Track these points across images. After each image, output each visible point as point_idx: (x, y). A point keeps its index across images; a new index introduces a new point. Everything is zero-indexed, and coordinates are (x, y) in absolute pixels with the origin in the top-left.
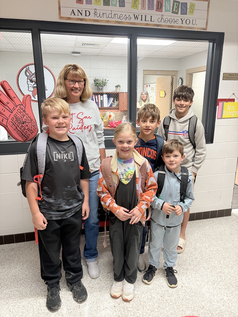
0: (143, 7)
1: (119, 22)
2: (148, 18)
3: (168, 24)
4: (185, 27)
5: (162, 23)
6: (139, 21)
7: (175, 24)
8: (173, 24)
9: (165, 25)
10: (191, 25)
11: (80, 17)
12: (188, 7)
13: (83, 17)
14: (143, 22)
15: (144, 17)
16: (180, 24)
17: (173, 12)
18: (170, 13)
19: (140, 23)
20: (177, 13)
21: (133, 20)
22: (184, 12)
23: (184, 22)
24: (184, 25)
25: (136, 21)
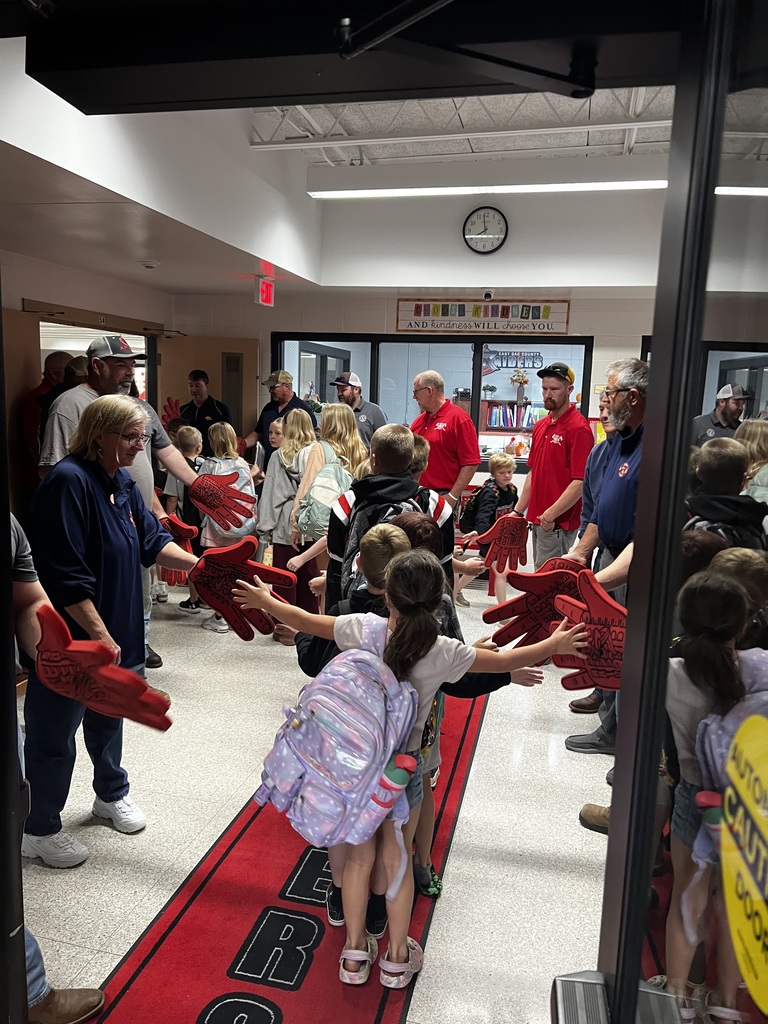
0: (486, 315)
1: (458, 332)
2: (492, 325)
3: (516, 330)
4: (538, 332)
5: (509, 330)
6: (481, 329)
7: (525, 330)
8: (521, 330)
9: (512, 332)
10: (546, 330)
11: (417, 328)
12: (542, 310)
13: (420, 328)
14: (486, 329)
15: (486, 325)
16: (531, 329)
17: (522, 317)
18: (519, 319)
19: (482, 330)
20: (527, 318)
21: (474, 329)
22: (536, 317)
23: (537, 327)
24: (537, 330)
25: (477, 329)
